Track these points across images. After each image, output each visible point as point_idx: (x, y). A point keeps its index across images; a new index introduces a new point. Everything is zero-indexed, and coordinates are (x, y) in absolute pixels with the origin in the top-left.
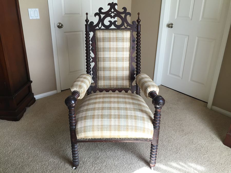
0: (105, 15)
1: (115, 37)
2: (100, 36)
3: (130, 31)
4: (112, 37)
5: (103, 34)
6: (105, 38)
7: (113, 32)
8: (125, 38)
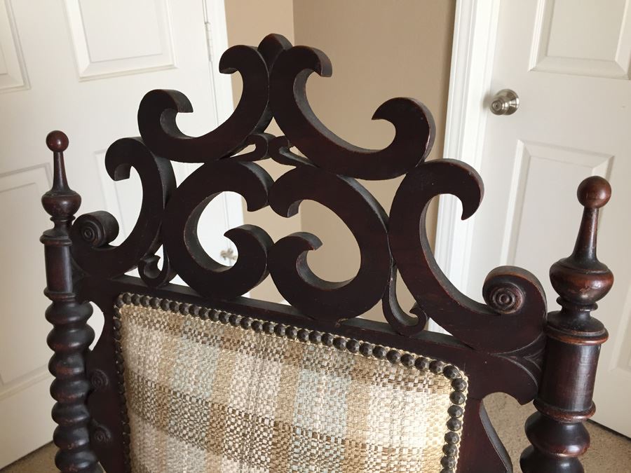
1: (268, 412)
2: (144, 364)
3: (449, 377)
4: (237, 401)
5: (166, 346)
6: (175, 393)
7: (266, 350)
8: (380, 449)
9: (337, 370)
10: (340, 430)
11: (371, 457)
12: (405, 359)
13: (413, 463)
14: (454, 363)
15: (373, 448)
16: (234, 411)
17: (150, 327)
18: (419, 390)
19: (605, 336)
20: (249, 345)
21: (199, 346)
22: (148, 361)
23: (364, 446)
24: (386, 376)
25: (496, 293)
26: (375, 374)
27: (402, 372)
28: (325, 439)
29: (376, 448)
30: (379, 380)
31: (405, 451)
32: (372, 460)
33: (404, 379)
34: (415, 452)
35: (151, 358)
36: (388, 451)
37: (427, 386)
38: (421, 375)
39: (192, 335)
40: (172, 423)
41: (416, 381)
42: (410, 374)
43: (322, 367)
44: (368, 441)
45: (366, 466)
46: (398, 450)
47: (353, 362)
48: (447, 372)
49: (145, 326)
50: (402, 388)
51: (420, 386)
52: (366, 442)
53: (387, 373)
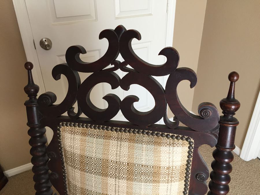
0: (90, 74)
1: (125, 160)
2: (74, 148)
3: (187, 141)
4: (112, 157)
5: (82, 140)
6: (87, 157)
7: (121, 138)
8: (166, 168)
9: (148, 143)
10: (151, 163)
11: (163, 171)
12: (172, 137)
13: (177, 171)
14: (189, 136)
15: (163, 167)
16: (111, 161)
17: (74, 134)
18: (178, 147)
19: (238, 123)
20: (115, 137)
21: (95, 139)
22: (75, 147)
23: (160, 167)
24: (166, 143)
25: (203, 112)
26: (162, 143)
27: (171, 141)
28: (146, 167)
29: (164, 167)
30: (164, 145)
31: (174, 167)
32: (163, 172)
33: (172, 143)
34: (177, 167)
35: (76, 145)
36: (168, 168)
37: (180, 145)
38: (178, 141)
39: (92, 135)
40: (87, 168)
41: (177, 144)
42: (174, 141)
43: (143, 142)
44: (161, 166)
45: (161, 174)
46: (172, 167)
47: (154, 139)
48: (187, 140)
49: (72, 134)
50: (172, 146)
51: (178, 145)
52: (160, 166)
53: (166, 142)
